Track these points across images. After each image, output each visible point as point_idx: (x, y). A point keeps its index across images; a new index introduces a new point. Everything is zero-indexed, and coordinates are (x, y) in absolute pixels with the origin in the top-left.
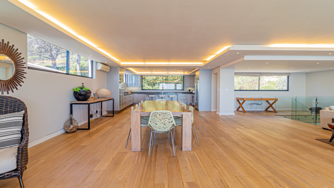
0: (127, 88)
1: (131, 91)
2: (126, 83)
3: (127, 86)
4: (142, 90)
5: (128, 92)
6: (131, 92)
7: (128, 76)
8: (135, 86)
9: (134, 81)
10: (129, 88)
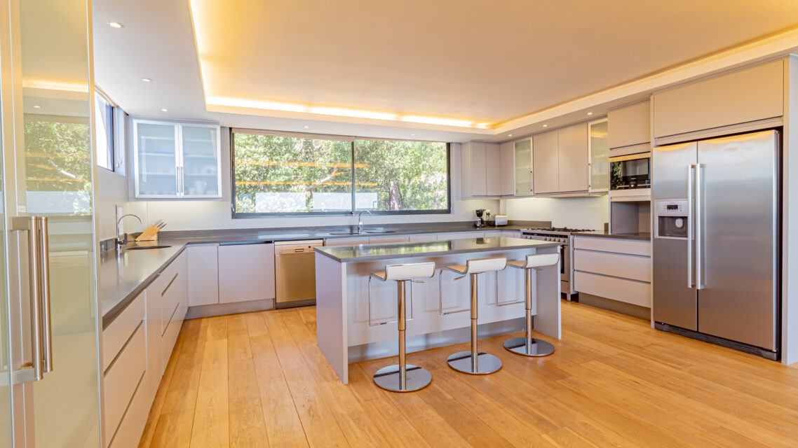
0: (130, 207)
1: (162, 225)
2: (121, 169)
3: (129, 195)
4: (235, 216)
5: (136, 235)
6: (161, 236)
7: (135, 122)
8: (186, 190)
9: (179, 162)
10: (144, 203)
